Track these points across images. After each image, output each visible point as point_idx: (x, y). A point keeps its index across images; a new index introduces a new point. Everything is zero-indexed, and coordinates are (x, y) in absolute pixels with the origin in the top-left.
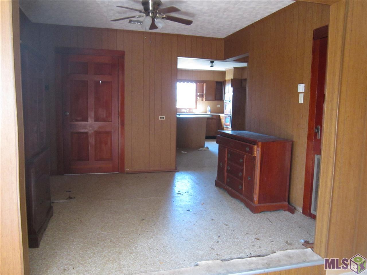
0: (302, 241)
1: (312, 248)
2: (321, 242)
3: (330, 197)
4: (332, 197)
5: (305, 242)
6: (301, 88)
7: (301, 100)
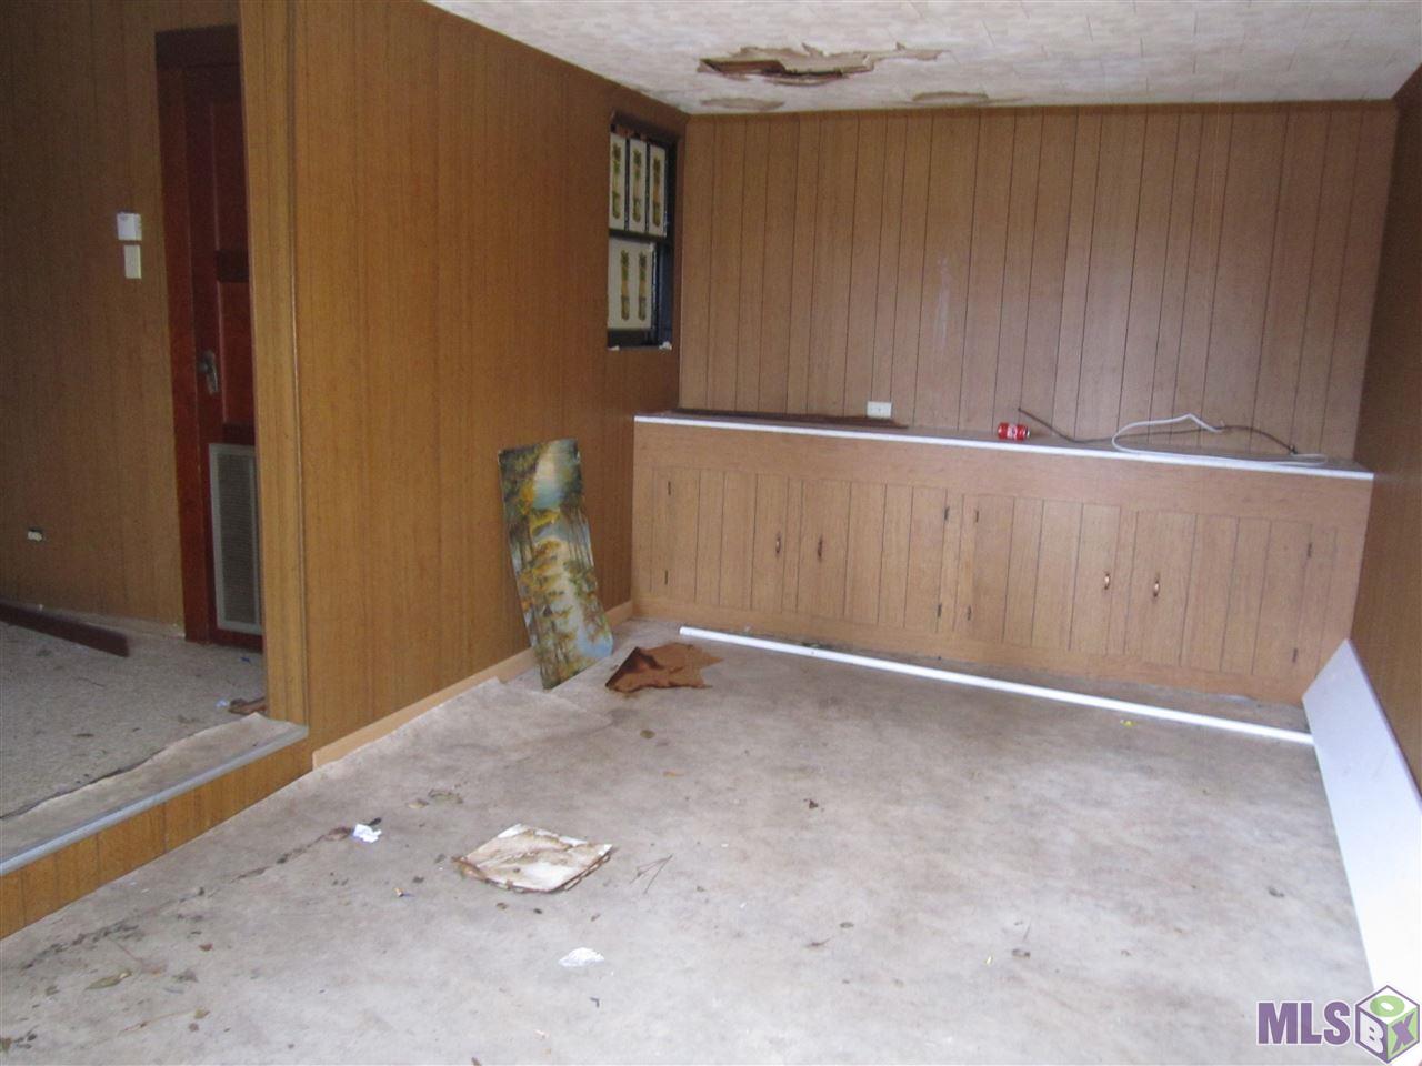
0: (226, 703)
1: (263, 710)
2: (286, 682)
3: (299, 546)
4: (304, 545)
5: (233, 703)
6: (130, 226)
7: (134, 267)
